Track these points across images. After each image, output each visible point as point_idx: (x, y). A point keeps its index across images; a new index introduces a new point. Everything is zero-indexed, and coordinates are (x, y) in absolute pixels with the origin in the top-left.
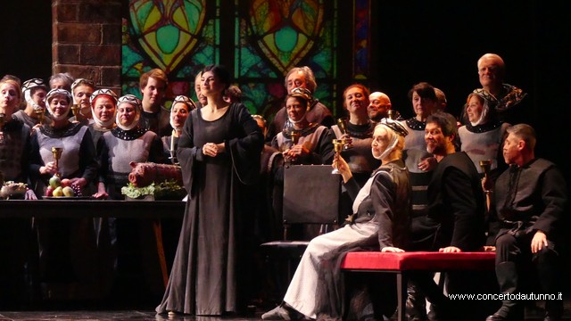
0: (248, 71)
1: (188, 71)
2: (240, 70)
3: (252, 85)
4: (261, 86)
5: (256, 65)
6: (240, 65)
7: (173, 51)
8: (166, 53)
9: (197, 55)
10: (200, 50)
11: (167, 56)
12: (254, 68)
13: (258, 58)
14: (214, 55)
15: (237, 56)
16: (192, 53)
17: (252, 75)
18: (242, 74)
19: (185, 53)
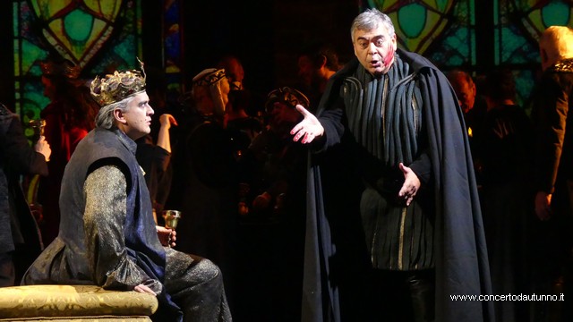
0: (511, 57)
1: (438, 59)
2: (501, 56)
3: (515, 73)
4: (528, 73)
5: (521, 48)
6: (501, 49)
7: (420, 33)
8: (411, 38)
9: (449, 39)
10: (452, 33)
11: (412, 40)
12: (518, 52)
13: (523, 40)
14: (469, 38)
15: (496, 39)
16: (442, 37)
17: (516, 60)
18: (504, 60)
19: (434, 36)
